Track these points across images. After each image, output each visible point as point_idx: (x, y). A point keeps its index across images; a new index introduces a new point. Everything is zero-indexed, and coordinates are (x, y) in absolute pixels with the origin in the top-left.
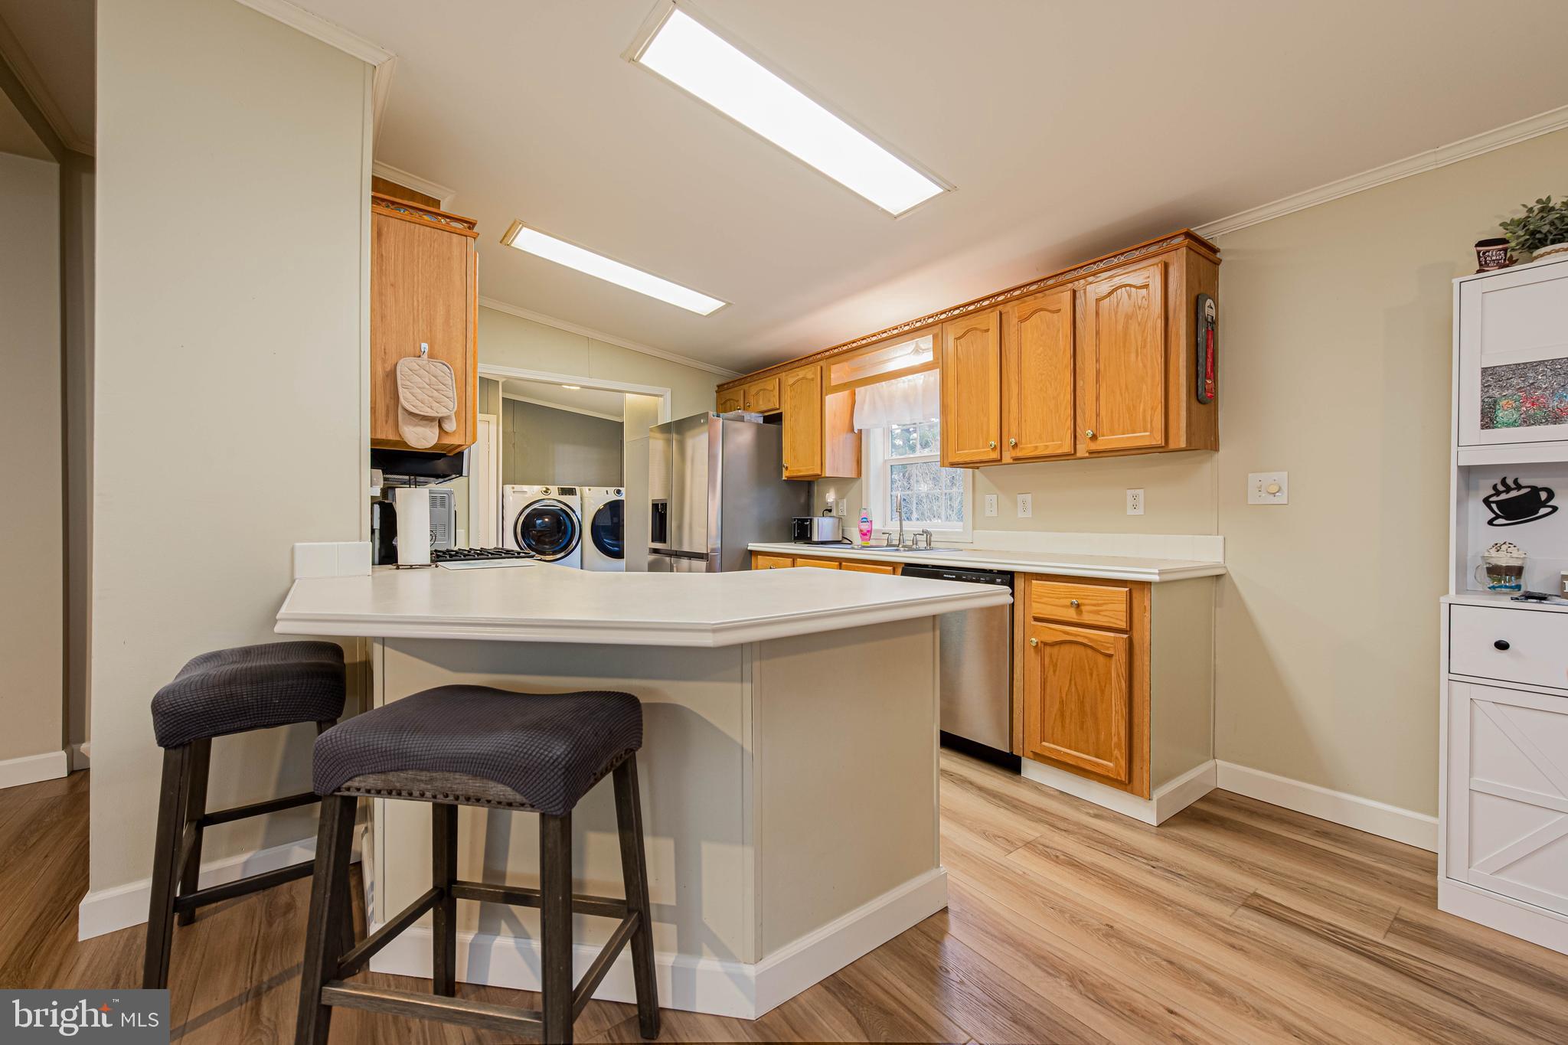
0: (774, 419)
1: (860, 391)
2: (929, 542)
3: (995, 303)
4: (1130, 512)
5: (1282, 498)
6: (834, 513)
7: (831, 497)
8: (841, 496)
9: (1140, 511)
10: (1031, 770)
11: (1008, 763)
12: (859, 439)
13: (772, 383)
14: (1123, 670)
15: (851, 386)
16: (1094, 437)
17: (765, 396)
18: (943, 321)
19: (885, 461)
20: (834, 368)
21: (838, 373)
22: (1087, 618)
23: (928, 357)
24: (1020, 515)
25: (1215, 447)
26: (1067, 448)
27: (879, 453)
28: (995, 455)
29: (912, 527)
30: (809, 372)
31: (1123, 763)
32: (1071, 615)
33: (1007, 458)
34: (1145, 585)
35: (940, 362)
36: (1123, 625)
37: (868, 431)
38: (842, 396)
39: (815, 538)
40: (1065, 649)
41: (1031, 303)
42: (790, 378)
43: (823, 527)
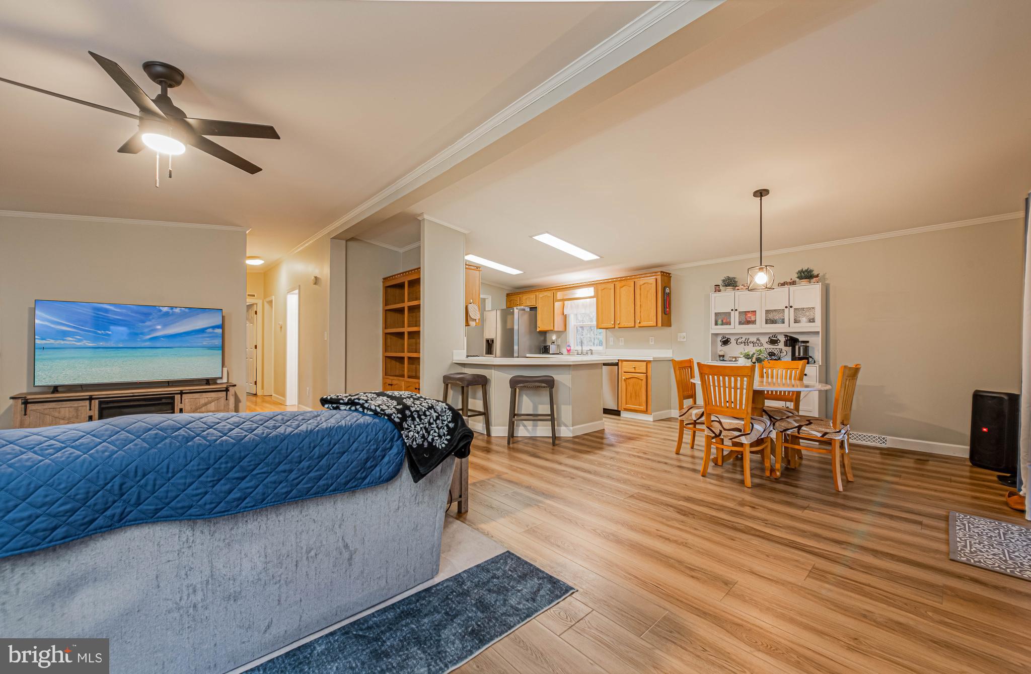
0: (533, 309)
1: (566, 303)
2: (592, 354)
3: (613, 281)
4: (651, 343)
5: (685, 340)
6: (555, 343)
7: (554, 338)
8: (558, 337)
9: (653, 343)
10: (624, 414)
11: (617, 413)
12: (565, 317)
13: (532, 296)
14: (645, 383)
15: (563, 300)
16: (640, 323)
17: (529, 300)
18: (597, 284)
19: (575, 325)
20: (558, 293)
21: (559, 295)
22: (637, 371)
23: (592, 294)
24: (621, 344)
25: (670, 326)
26: (633, 325)
27: (572, 322)
28: (613, 326)
29: (585, 348)
30: (549, 294)
31: (645, 406)
32: (633, 370)
33: (617, 327)
34: (650, 361)
35: (596, 296)
36: (645, 372)
37: (569, 315)
38: (560, 303)
39: (551, 353)
40: (631, 379)
41: (623, 283)
42: (541, 295)
43: (553, 348)
